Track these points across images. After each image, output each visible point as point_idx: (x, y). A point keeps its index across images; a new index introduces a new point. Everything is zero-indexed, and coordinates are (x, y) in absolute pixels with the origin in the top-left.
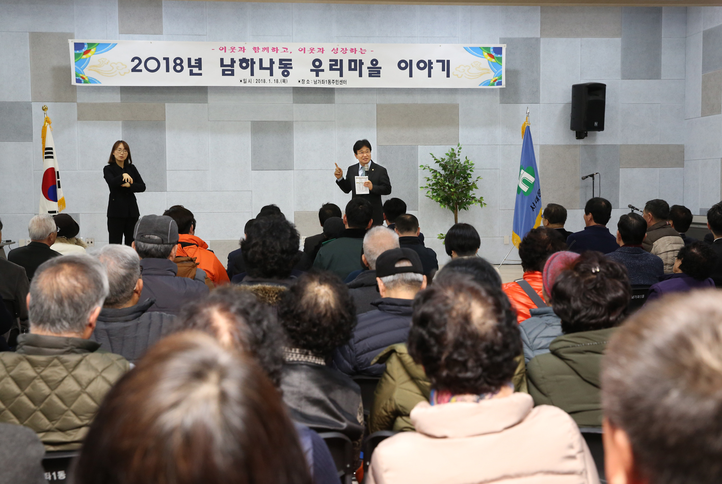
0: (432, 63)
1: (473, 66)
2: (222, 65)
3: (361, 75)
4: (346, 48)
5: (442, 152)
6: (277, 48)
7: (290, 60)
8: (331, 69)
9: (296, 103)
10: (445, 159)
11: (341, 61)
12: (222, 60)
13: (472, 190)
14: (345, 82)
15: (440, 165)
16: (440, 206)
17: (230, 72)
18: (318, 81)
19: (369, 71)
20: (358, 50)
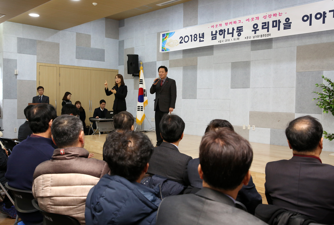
0: (326, 14)
2: (212, 35)
3: (279, 29)
4: (271, 15)
6: (236, 21)
7: (242, 27)
8: (263, 28)
11: (268, 22)
12: (212, 32)
14: (270, 35)
16: (323, 111)
18: (255, 37)
19: (284, 26)
20: (278, 14)
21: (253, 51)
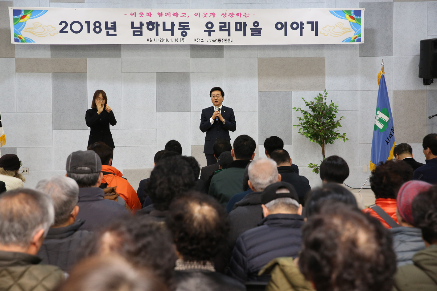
0: (303, 24)
1: (337, 26)
2: (133, 27)
3: (245, 35)
4: (233, 13)
5: (311, 97)
6: (177, 13)
7: (188, 23)
8: (221, 30)
9: (192, 58)
10: (314, 102)
11: (229, 23)
12: (133, 23)
13: (337, 128)
14: (232, 40)
15: (310, 107)
16: (310, 141)
17: (139, 33)
18: (210, 40)
19: (252, 31)
20: (243, 14)
21: (193, 59)
